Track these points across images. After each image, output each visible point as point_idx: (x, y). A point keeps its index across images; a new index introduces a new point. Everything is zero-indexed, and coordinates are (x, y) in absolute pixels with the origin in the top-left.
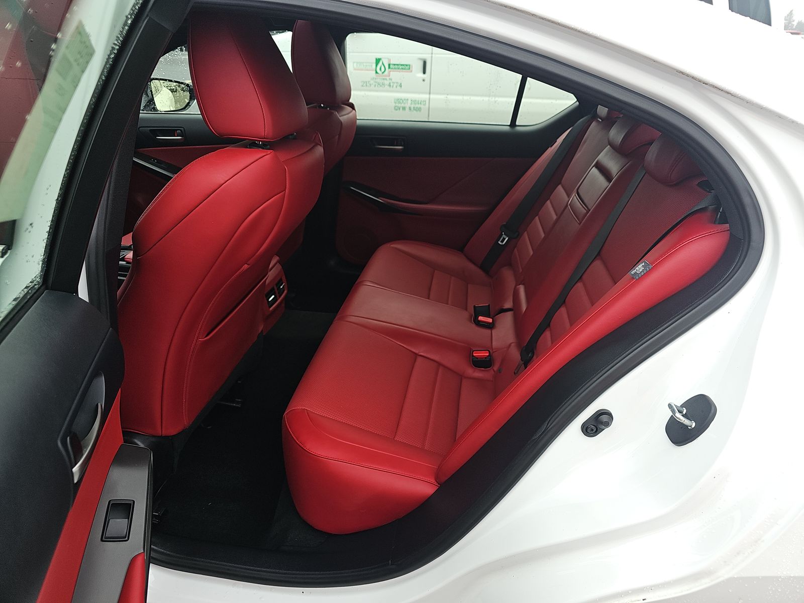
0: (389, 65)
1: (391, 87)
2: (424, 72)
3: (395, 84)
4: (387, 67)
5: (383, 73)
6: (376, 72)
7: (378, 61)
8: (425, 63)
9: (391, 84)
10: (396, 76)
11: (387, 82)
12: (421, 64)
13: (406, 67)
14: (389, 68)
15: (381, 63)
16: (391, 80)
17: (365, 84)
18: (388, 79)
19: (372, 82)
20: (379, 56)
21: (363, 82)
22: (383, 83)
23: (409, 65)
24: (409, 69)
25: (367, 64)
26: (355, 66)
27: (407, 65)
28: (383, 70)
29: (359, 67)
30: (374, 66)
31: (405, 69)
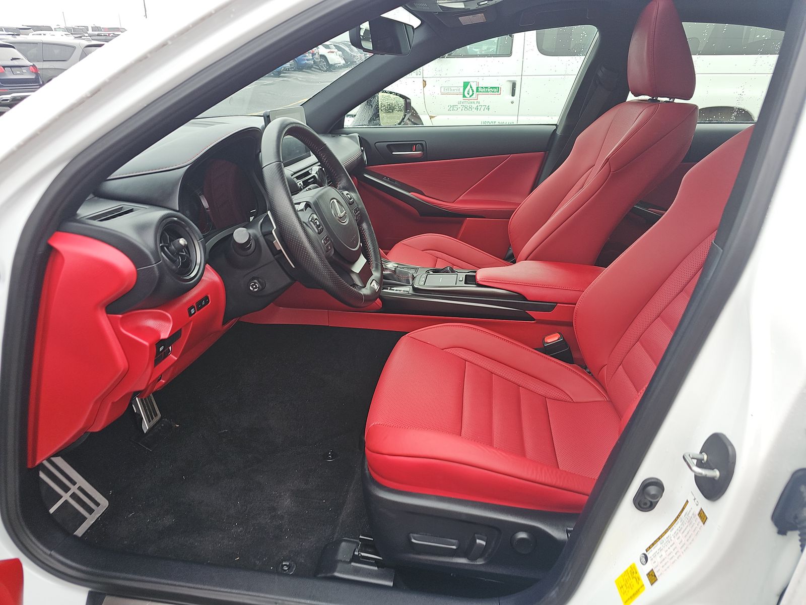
0: (477, 88)
1: (479, 110)
2: (513, 95)
3: (483, 107)
4: (475, 90)
5: (470, 96)
6: (464, 96)
7: (466, 84)
8: (514, 85)
9: (479, 108)
10: (484, 99)
11: (474, 106)
12: (510, 86)
13: (496, 90)
14: (477, 91)
15: (469, 86)
16: (479, 103)
17: (452, 109)
18: (475, 103)
19: (459, 106)
20: (466, 80)
21: (450, 107)
22: (470, 107)
23: (498, 88)
24: (498, 92)
25: (454, 88)
26: (442, 90)
27: (496, 88)
28: (471, 93)
29: (447, 91)
30: (462, 90)
31: (493, 92)
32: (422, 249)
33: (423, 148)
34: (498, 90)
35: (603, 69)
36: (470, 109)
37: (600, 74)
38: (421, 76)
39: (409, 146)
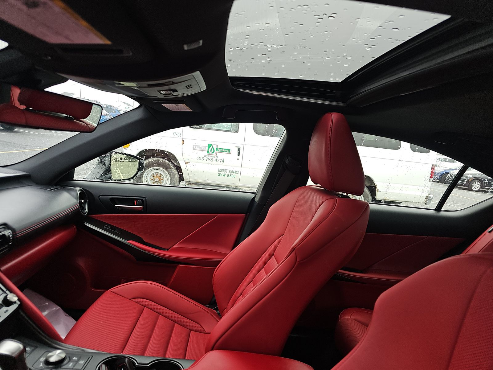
1: (217, 161)
2: (239, 155)
3: (220, 160)
4: (215, 150)
5: (212, 153)
6: (208, 152)
7: (209, 146)
8: (239, 150)
9: (217, 160)
10: (220, 155)
11: (214, 159)
12: (237, 149)
13: (228, 151)
15: (211, 147)
16: (217, 157)
17: (200, 159)
18: (215, 157)
19: (205, 158)
20: (210, 143)
21: (199, 158)
22: (212, 159)
23: (230, 150)
24: (229, 152)
25: (202, 147)
26: (194, 147)
27: (228, 150)
28: (212, 151)
29: (197, 148)
30: (207, 148)
31: (226, 152)
32: (130, 298)
33: (143, 203)
34: (230, 151)
35: (290, 158)
36: (212, 161)
37: (287, 161)
38: (181, 137)
39: (131, 201)
